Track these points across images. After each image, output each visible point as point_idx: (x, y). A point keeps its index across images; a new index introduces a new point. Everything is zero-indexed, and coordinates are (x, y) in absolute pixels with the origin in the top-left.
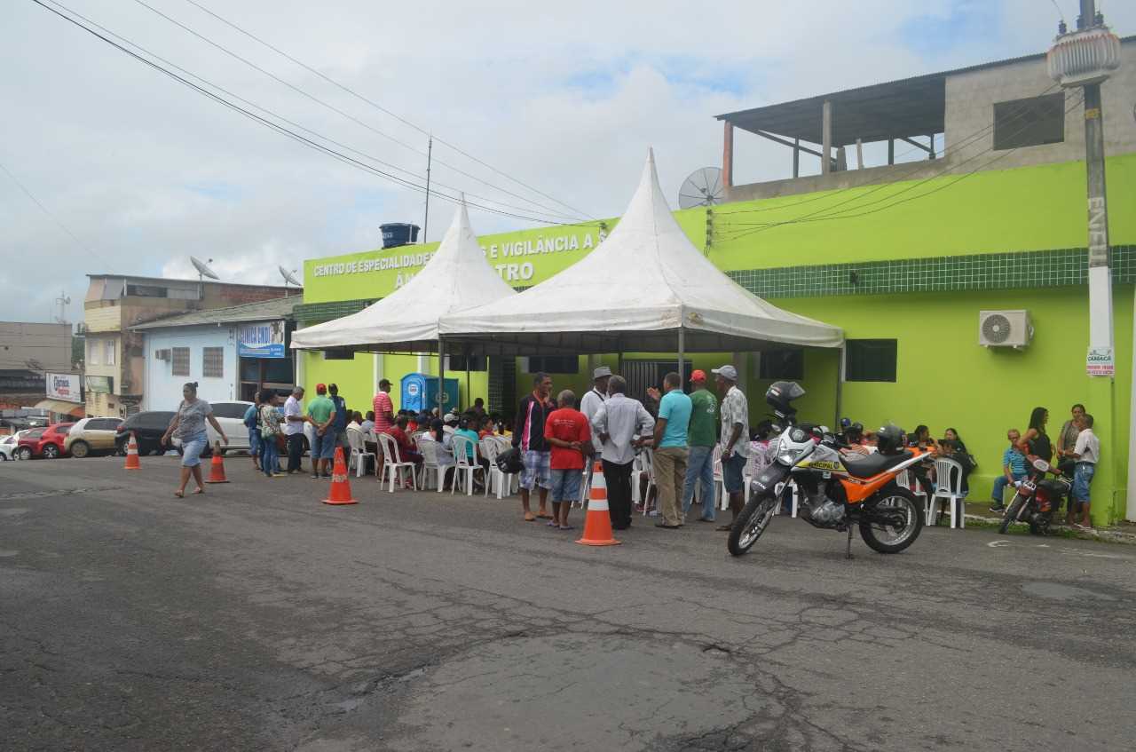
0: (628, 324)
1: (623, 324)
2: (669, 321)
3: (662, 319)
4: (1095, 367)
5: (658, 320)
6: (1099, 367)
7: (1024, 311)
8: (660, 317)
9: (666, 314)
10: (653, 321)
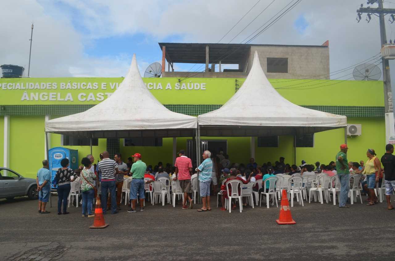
0: (321, 124)
1: (319, 124)
2: (341, 123)
3: (337, 123)
4: (392, 142)
5: (336, 123)
6: (393, 142)
7: (361, 124)
8: (337, 121)
9: (340, 121)
10: (333, 123)
